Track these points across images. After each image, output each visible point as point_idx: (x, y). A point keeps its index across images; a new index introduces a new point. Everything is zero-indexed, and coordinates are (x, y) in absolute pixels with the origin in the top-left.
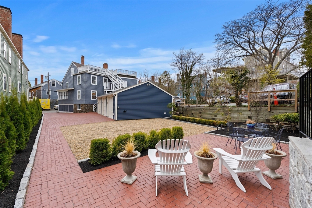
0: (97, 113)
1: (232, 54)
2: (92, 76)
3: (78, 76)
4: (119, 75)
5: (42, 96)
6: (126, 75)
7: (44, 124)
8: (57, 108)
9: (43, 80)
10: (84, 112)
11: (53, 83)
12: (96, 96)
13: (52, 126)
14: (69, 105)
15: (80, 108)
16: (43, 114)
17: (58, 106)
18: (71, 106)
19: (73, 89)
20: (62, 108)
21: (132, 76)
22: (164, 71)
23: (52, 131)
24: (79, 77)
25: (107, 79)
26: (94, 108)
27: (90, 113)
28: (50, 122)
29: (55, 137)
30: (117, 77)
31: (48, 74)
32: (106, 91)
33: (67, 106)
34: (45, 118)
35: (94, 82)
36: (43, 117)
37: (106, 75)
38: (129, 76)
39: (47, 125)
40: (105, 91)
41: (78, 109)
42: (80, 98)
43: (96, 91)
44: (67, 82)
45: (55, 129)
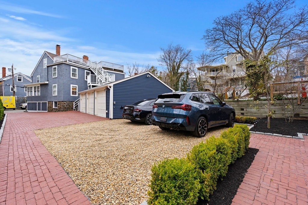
0: (79, 112)
1: (217, 51)
2: (72, 67)
3: (53, 67)
4: (104, 68)
5: (3, 93)
6: (112, 69)
7: (7, 126)
8: (25, 107)
9: (5, 73)
10: (62, 111)
11: (18, 78)
12: (77, 92)
13: (21, 129)
14: (41, 102)
15: (56, 106)
16: (5, 114)
17: (26, 104)
18: (44, 104)
19: (47, 82)
20: (32, 107)
21: (119, 70)
22: (152, 66)
23: (22, 138)
24: (55, 68)
25: (90, 72)
26: (75, 105)
27: (70, 112)
28: (16, 123)
29: (29, 148)
30: (102, 70)
31: (12, 66)
32: (90, 86)
33: (39, 103)
34: (8, 118)
35: (74, 75)
36: (5, 117)
37: (89, 67)
38: (115, 70)
39: (12, 127)
40: (88, 85)
41: (54, 107)
42: (56, 94)
43: (77, 86)
44: (37, 75)
45: (26, 133)
